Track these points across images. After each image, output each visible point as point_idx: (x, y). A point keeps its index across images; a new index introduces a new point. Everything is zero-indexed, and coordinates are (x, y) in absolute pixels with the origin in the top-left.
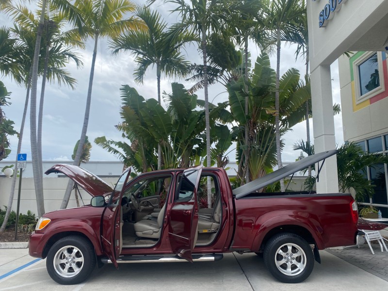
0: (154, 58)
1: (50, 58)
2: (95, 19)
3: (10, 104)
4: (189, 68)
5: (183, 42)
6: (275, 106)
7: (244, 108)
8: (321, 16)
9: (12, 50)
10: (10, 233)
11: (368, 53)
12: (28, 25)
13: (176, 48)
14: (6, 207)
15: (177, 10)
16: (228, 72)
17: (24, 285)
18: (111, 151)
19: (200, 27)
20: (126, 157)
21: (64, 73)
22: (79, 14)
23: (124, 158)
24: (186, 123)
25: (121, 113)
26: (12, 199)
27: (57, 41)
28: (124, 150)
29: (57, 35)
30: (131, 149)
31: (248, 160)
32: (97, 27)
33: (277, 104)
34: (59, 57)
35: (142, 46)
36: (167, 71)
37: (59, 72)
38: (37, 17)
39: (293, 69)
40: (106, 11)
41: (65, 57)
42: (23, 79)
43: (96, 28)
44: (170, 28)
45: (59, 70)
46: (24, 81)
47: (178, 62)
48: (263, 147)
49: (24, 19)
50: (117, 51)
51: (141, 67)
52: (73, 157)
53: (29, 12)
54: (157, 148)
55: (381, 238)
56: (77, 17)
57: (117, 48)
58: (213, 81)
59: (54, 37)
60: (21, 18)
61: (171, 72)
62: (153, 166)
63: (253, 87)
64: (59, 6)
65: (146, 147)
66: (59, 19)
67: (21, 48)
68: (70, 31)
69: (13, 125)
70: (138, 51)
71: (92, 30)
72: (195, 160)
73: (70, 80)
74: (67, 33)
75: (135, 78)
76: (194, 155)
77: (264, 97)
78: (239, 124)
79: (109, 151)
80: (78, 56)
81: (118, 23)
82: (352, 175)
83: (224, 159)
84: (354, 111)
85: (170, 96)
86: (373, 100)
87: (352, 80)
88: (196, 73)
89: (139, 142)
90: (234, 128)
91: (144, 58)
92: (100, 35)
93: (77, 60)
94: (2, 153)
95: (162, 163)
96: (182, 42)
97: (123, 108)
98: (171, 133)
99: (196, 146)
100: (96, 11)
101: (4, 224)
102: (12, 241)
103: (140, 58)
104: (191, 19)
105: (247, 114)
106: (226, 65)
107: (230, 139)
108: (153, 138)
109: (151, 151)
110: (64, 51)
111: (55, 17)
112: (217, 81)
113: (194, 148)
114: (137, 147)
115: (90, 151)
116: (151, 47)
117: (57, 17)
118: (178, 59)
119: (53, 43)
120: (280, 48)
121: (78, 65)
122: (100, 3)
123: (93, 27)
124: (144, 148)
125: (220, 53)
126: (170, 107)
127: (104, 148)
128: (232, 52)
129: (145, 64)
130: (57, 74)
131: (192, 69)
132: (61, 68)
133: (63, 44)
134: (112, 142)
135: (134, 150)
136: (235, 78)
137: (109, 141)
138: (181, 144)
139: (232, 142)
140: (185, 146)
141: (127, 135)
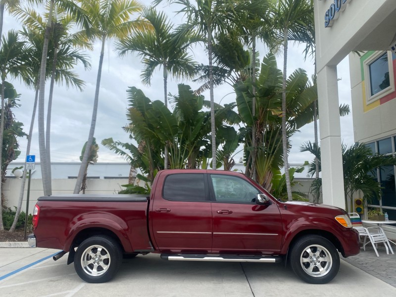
0: (161, 59)
1: (58, 59)
2: (102, 21)
3: (20, 105)
4: (196, 69)
5: (190, 43)
6: (281, 107)
7: (251, 109)
8: (327, 15)
9: (21, 53)
10: (19, 233)
11: (378, 53)
12: (37, 27)
13: (183, 48)
14: (16, 208)
15: (183, 11)
16: (236, 73)
17: (31, 282)
18: (118, 153)
19: (206, 28)
20: (133, 158)
21: (72, 75)
22: (86, 16)
23: (131, 159)
24: (192, 124)
25: (127, 115)
26: (22, 199)
27: (65, 43)
28: (131, 152)
29: (65, 38)
30: (138, 151)
31: (255, 162)
32: (104, 28)
33: (284, 105)
34: (67, 59)
35: (148, 47)
36: (174, 72)
37: (67, 74)
38: (44, 20)
39: (300, 69)
40: (113, 12)
41: (73, 59)
42: (32, 81)
43: (104, 30)
44: (176, 29)
45: (67, 72)
46: (33, 83)
47: (185, 62)
48: (270, 149)
49: (33, 22)
50: (124, 52)
51: (148, 68)
52: (81, 158)
53: (37, 15)
54: (164, 150)
55: (387, 240)
56: (85, 20)
57: (123, 50)
58: (220, 81)
59: (62, 39)
60: (30, 21)
61: (178, 73)
62: (160, 167)
63: (260, 88)
64: (66, 9)
65: (153, 148)
66: (67, 21)
67: (30, 50)
68: (77, 33)
69: (22, 127)
70: (144, 53)
71: (100, 32)
72: (202, 162)
73: (78, 82)
74: (74, 35)
75: (142, 79)
76: (201, 156)
77: (271, 98)
78: (246, 125)
79: (116, 152)
80: (86, 58)
81: (125, 24)
82: (361, 177)
83: (231, 161)
84: (364, 111)
85: (175, 97)
86: (383, 100)
87: (363, 79)
88: (203, 74)
89: (146, 144)
90: (241, 129)
91: (151, 60)
92: (107, 37)
93: (84, 62)
94: (11, 155)
95: (169, 164)
96: (188, 42)
97: (129, 110)
98: (177, 134)
99: (203, 148)
100: (103, 12)
101: (14, 224)
102: (22, 241)
103: (147, 59)
104: (196, 20)
105: (254, 115)
106: (234, 65)
107: (237, 141)
108: (159, 139)
109: (158, 153)
110: (72, 53)
111: (63, 20)
112: (225, 81)
113: (200, 150)
114: (144, 149)
115: (98, 153)
116: (158, 48)
117: (65, 19)
118: (185, 59)
119: (61, 46)
120: (287, 48)
121: (85, 66)
122: (107, 5)
123: (100, 29)
124: (151, 149)
125: (227, 54)
126: (176, 108)
127: (111, 149)
128: (240, 52)
129: (152, 65)
130: (65, 76)
131: (199, 70)
132: (69, 70)
133: (71, 46)
134: (119, 144)
135: (141, 152)
136: (242, 78)
137: (116, 142)
138: (188, 145)
139: (239, 144)
140: (192, 147)
141: (134, 137)
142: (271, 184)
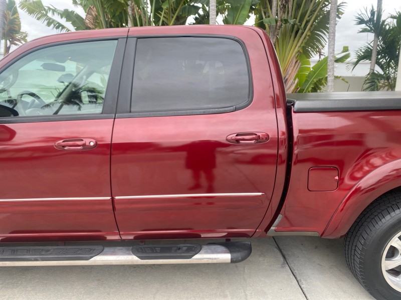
18: (52, 25)
28: (74, 25)
30: (85, 23)
48: (301, 21)
79: (48, 25)
89: (98, 11)
107: (248, 8)
114: (95, 20)
127: (38, 19)
134: (54, 11)
137: (50, 9)
138: (165, 13)
139: (250, 14)
140: (173, 17)
141: (79, 3)
142: (295, 79)
